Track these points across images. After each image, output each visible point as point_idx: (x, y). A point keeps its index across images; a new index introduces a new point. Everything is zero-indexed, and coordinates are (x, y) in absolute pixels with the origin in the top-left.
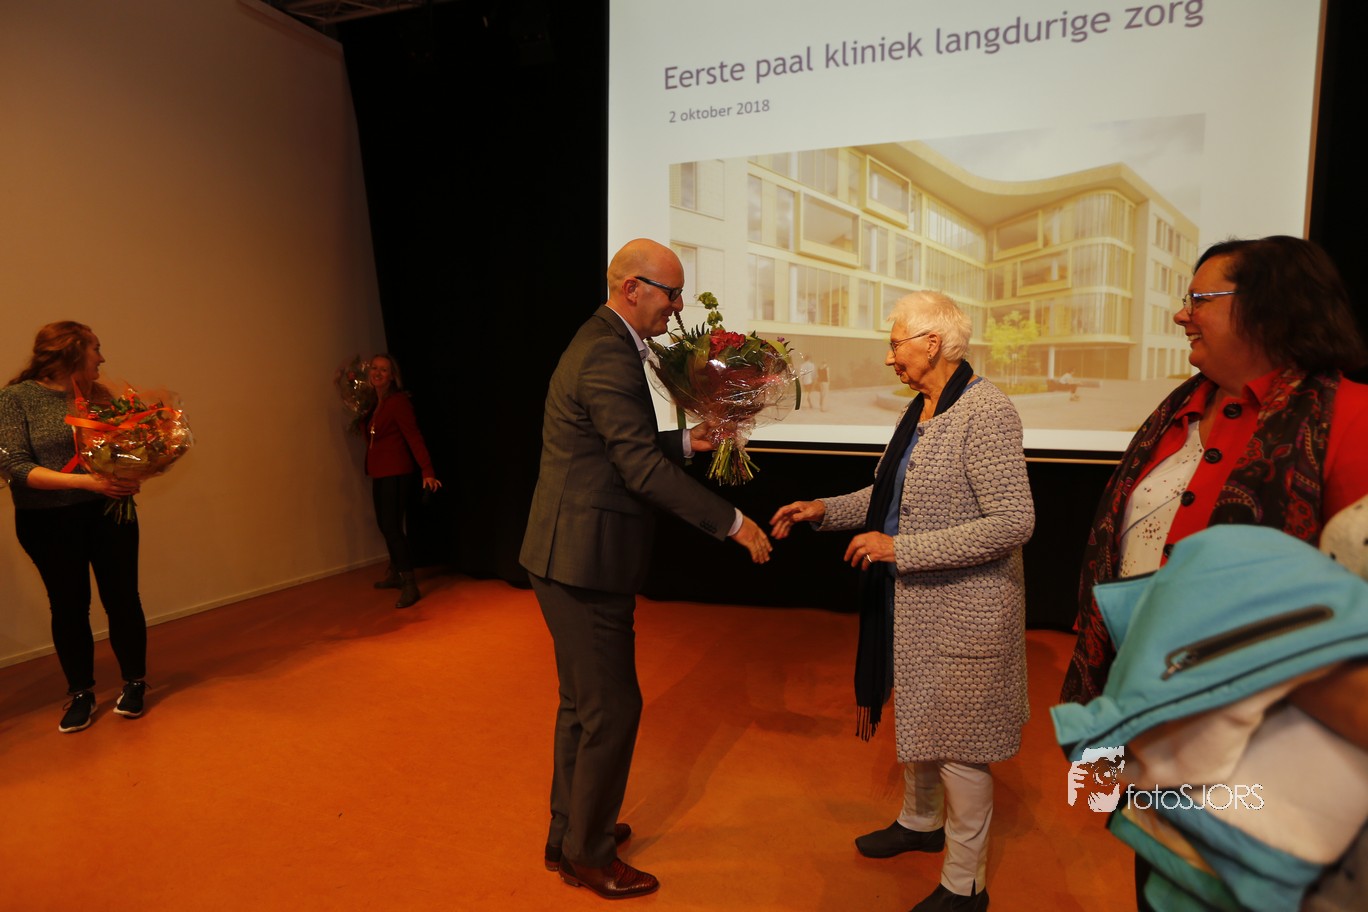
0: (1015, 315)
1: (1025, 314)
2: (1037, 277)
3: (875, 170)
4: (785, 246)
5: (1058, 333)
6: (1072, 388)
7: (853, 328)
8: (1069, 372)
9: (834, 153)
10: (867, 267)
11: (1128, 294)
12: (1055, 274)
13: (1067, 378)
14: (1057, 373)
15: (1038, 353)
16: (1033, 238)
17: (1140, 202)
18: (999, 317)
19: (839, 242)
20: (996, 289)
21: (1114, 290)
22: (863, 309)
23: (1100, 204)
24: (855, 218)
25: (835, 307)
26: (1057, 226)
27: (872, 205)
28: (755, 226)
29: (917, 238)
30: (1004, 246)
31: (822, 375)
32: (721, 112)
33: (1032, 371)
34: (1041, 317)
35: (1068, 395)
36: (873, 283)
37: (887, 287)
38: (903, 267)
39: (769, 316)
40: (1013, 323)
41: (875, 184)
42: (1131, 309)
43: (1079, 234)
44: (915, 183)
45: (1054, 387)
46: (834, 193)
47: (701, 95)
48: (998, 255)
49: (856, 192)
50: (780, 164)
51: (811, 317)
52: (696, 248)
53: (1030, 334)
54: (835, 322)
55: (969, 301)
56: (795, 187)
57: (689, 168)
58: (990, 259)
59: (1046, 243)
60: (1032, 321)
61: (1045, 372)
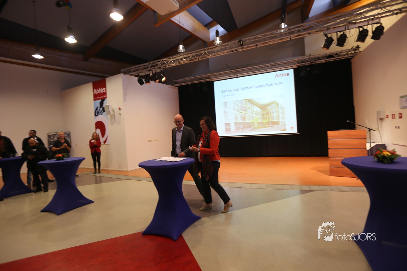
0: (266, 118)
1: (267, 118)
2: (268, 114)
3: (248, 102)
4: (238, 111)
5: (271, 120)
6: (273, 126)
7: (247, 121)
8: (272, 124)
9: (243, 100)
10: (248, 113)
11: (278, 115)
12: (270, 113)
13: (272, 125)
14: (271, 124)
15: (269, 123)
16: (267, 109)
17: (278, 104)
18: (264, 118)
19: (244, 111)
20: (263, 115)
21: (276, 115)
22: (248, 118)
23: (274, 105)
24: (246, 108)
25: (245, 118)
26: (269, 108)
27: (248, 106)
28: (234, 109)
29: (253, 110)
30: (264, 110)
31: (244, 127)
32: (229, 95)
33: (268, 125)
34: (269, 118)
35: (272, 127)
36: (249, 115)
37: (251, 116)
38: (252, 113)
39: (237, 120)
40: (266, 119)
41: (248, 103)
42: (278, 116)
43: (272, 108)
44: (253, 103)
45: (271, 126)
46: (243, 105)
47: (226, 93)
48: (263, 111)
49: (246, 105)
50: (237, 101)
51: (242, 120)
52: (227, 112)
53: (267, 120)
54: (245, 120)
55: (260, 117)
56: (238, 104)
57: (225, 102)
58: (262, 112)
59: (268, 110)
60: (268, 119)
61: (269, 125)
